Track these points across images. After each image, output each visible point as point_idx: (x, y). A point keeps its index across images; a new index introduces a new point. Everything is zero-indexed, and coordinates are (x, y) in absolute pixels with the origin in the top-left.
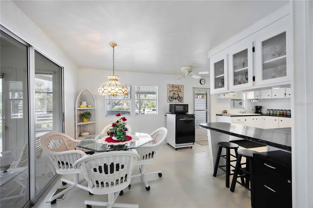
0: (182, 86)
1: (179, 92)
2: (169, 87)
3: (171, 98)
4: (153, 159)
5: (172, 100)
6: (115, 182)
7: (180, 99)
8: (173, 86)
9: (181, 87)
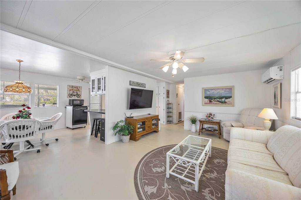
0: (81, 87)
1: (77, 91)
2: (69, 87)
3: (71, 95)
4: (51, 129)
5: (71, 96)
6: (25, 135)
7: (78, 96)
8: (72, 87)
9: (79, 88)
